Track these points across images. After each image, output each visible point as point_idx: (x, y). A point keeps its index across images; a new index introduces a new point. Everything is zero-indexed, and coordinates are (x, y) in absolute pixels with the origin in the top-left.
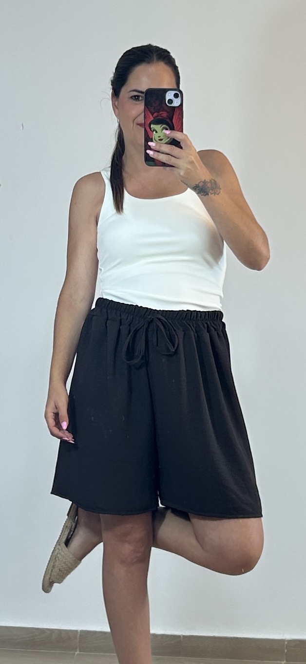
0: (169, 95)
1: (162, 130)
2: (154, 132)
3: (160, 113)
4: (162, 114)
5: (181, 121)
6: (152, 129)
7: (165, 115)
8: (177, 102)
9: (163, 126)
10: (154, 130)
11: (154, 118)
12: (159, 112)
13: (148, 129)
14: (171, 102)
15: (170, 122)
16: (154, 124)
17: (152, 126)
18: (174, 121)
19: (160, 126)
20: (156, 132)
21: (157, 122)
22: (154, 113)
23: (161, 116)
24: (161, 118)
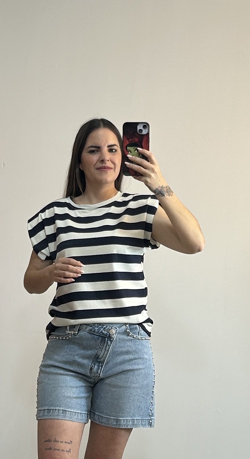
0: (140, 127)
1: (135, 151)
2: (129, 152)
3: (134, 139)
4: (135, 140)
5: (148, 144)
6: (128, 150)
7: (137, 140)
8: (145, 132)
9: (136, 148)
10: (130, 151)
11: (129, 142)
12: (132, 139)
13: (125, 151)
14: (140, 131)
15: (140, 145)
16: (129, 146)
17: (128, 148)
18: (143, 144)
19: (133, 148)
20: (131, 152)
21: (131, 145)
22: (129, 139)
23: (134, 141)
24: (133, 142)
